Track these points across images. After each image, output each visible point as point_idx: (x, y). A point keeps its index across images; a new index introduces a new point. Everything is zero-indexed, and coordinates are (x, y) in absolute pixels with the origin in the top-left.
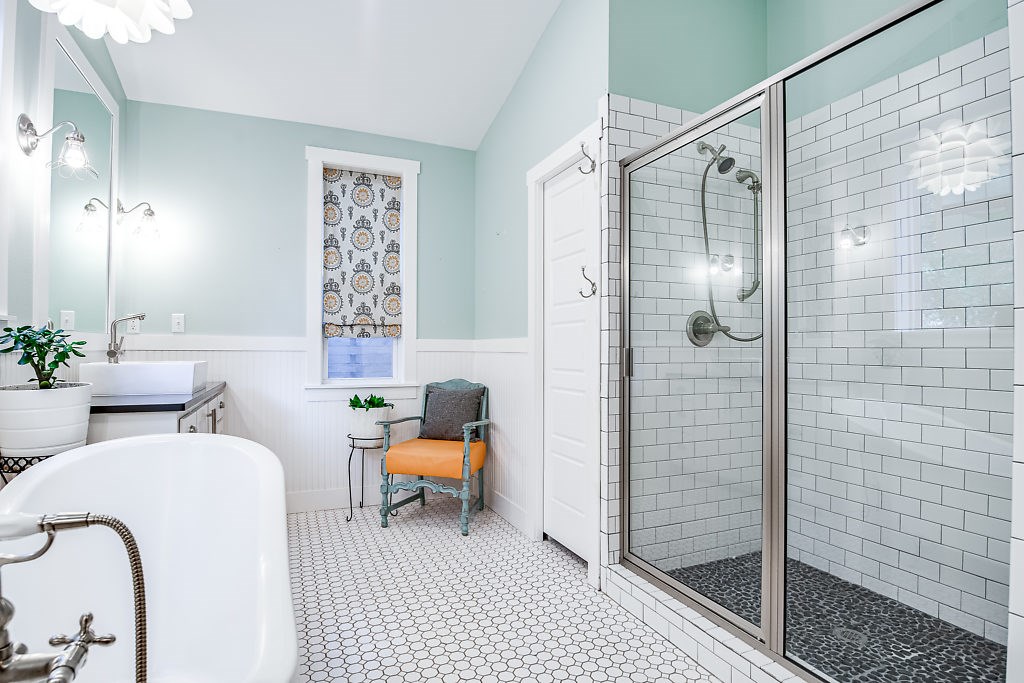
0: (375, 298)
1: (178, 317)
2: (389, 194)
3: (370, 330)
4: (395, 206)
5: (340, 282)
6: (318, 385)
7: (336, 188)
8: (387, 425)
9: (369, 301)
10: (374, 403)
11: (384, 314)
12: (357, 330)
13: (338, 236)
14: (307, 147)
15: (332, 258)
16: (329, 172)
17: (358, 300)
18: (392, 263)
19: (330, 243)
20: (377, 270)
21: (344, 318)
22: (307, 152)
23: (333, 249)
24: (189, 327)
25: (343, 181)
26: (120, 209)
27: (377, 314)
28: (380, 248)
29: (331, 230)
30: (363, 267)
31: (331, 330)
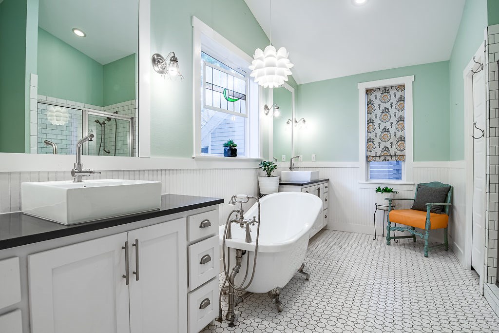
0: (392, 143)
1: (314, 156)
2: (399, 94)
3: (389, 158)
4: (402, 99)
5: (374, 138)
6: (364, 181)
7: (372, 97)
8: (390, 200)
9: (388, 145)
10: (386, 190)
11: (396, 151)
12: (382, 158)
13: (374, 118)
14: (358, 84)
15: (371, 128)
16: (368, 92)
17: (383, 145)
18: (401, 126)
19: (370, 122)
20: (392, 130)
21: (376, 153)
22: (358, 85)
23: (371, 124)
24: (317, 159)
25: (375, 94)
26: (296, 122)
27: (392, 151)
28: (394, 120)
29: (370, 116)
30: (386, 130)
31: (371, 158)
